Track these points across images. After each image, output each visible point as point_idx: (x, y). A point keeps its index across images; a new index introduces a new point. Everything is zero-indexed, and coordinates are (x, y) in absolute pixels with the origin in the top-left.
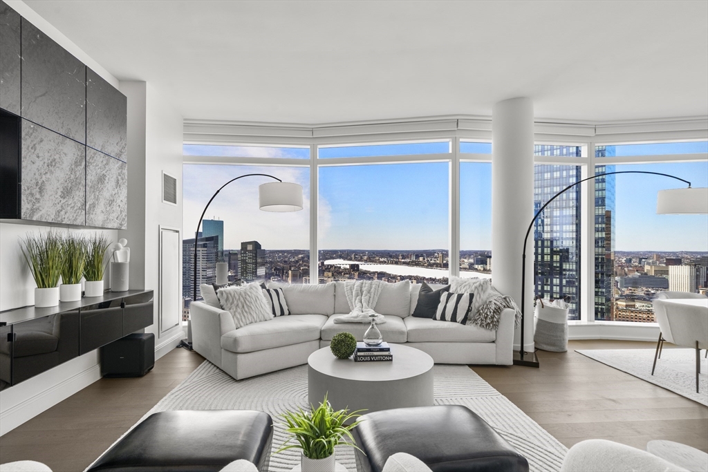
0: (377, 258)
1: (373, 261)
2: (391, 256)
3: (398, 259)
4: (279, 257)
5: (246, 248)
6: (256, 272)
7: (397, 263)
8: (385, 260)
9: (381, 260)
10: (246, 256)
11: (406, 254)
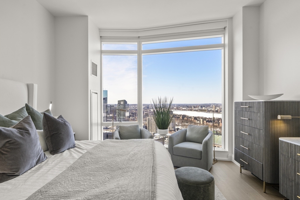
0: (181, 108)
1: (179, 110)
2: (188, 107)
3: (192, 108)
4: (133, 107)
5: (120, 103)
6: (125, 115)
7: (191, 110)
8: (185, 109)
9: (183, 109)
10: (120, 107)
11: (195, 106)
